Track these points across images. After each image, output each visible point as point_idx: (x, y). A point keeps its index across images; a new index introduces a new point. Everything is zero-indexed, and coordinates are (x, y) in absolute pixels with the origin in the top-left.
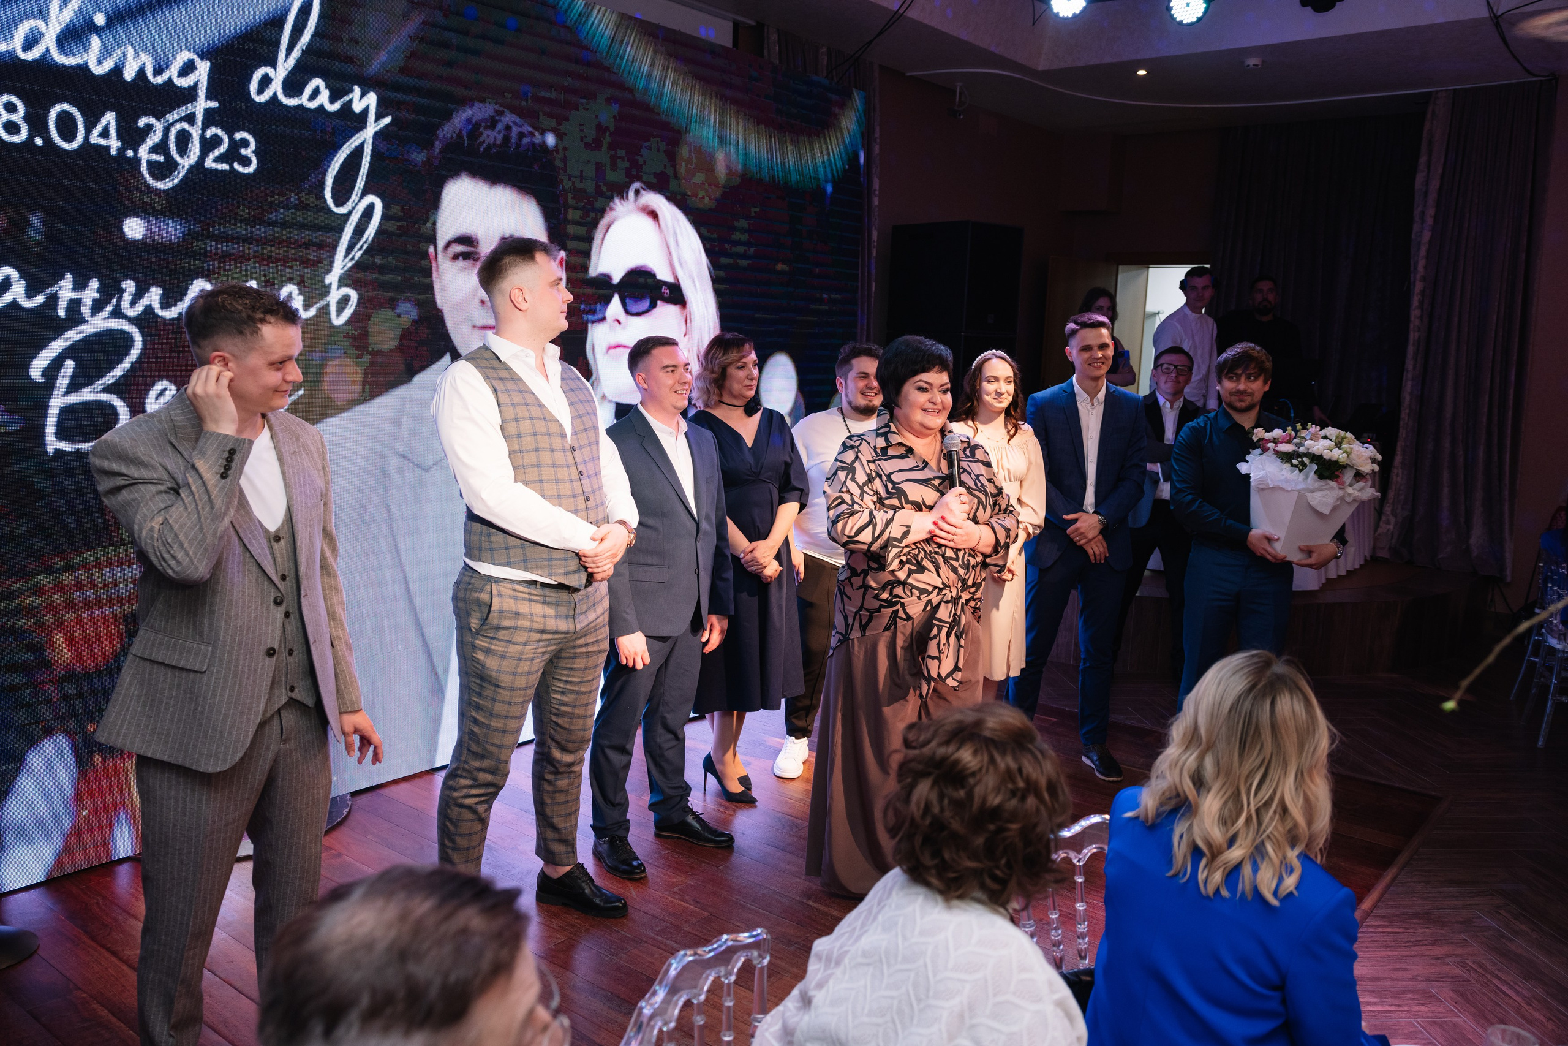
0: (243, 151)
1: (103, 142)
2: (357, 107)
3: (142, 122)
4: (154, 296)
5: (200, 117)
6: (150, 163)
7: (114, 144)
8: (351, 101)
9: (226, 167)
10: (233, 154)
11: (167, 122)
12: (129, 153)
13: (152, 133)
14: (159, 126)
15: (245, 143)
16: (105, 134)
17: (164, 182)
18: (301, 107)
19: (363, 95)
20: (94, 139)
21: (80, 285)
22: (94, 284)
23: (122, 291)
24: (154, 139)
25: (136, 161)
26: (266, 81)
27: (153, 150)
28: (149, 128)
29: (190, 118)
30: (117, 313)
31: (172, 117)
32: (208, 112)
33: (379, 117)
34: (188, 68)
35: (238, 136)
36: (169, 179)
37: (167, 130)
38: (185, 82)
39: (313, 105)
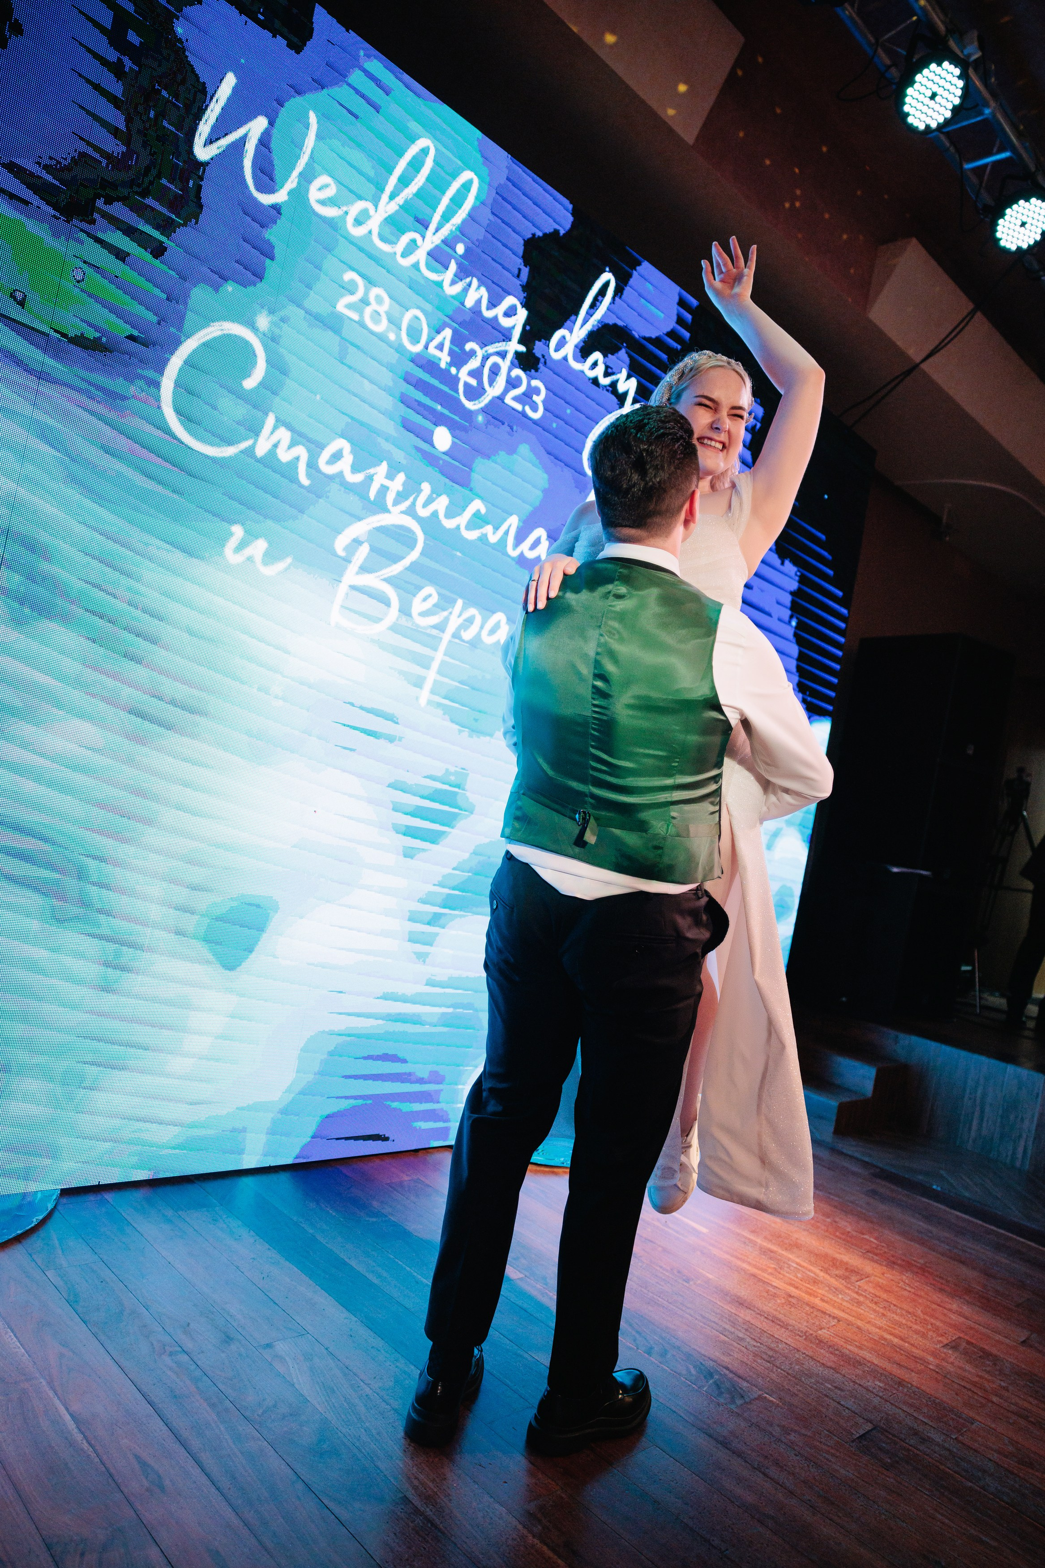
0: (535, 398)
1: (437, 353)
2: (621, 388)
3: (470, 346)
4: (442, 503)
5: (510, 356)
6: (466, 385)
7: (444, 359)
8: (617, 381)
9: (518, 407)
10: (527, 397)
11: (486, 351)
12: (453, 370)
13: (473, 357)
14: (480, 353)
15: (537, 391)
16: (440, 347)
17: (472, 403)
18: (583, 372)
19: (629, 377)
20: (432, 350)
21: (390, 476)
22: (401, 477)
23: (420, 491)
24: (474, 364)
25: (456, 379)
26: (562, 343)
27: (471, 374)
28: (473, 353)
29: (503, 355)
30: (411, 512)
31: (491, 349)
32: (518, 354)
33: (635, 401)
34: (510, 312)
35: (535, 383)
36: (476, 402)
37: (485, 358)
38: (505, 322)
39: (591, 374)
